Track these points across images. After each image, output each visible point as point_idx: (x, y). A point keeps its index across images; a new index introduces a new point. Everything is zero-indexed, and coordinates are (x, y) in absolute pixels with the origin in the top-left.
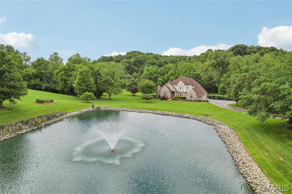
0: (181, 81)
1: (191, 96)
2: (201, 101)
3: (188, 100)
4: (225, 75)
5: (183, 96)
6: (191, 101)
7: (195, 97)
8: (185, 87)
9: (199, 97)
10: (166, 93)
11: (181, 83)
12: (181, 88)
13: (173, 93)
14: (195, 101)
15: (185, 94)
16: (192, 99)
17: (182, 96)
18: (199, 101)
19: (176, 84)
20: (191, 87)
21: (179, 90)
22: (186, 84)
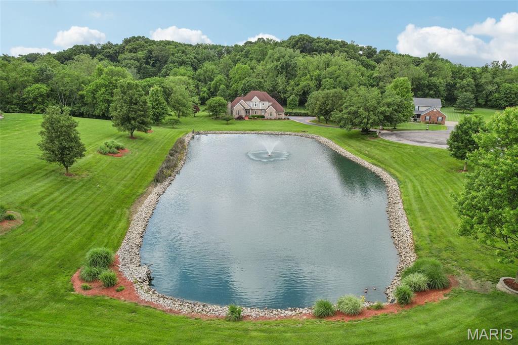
0: (256, 97)
1: (271, 114)
2: (282, 119)
3: (267, 119)
4: (292, 82)
5: (259, 114)
6: (270, 119)
7: (275, 115)
8: (261, 104)
9: (279, 115)
10: (240, 111)
11: (256, 99)
12: (256, 105)
13: (247, 111)
14: (275, 119)
15: (260, 111)
16: (272, 117)
17: (257, 114)
18: (279, 119)
19: (250, 100)
20: (267, 104)
21: (254, 108)
22: (262, 100)
